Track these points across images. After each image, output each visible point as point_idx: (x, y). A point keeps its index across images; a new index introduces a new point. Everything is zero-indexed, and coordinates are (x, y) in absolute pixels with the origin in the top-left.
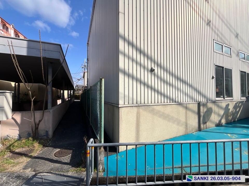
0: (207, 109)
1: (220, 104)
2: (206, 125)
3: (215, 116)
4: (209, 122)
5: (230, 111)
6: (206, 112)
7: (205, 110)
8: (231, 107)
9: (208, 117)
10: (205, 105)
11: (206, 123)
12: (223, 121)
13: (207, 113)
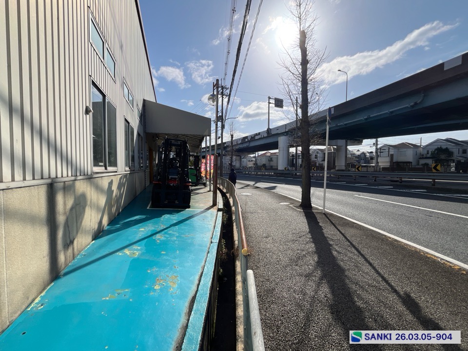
0: (75, 198)
1: (99, 182)
2: (73, 249)
3: (91, 215)
4: (79, 235)
5: (114, 194)
6: (72, 209)
7: (70, 202)
8: (115, 188)
9: (77, 223)
10: (68, 188)
11: (72, 242)
12: (105, 220)
13: (74, 211)
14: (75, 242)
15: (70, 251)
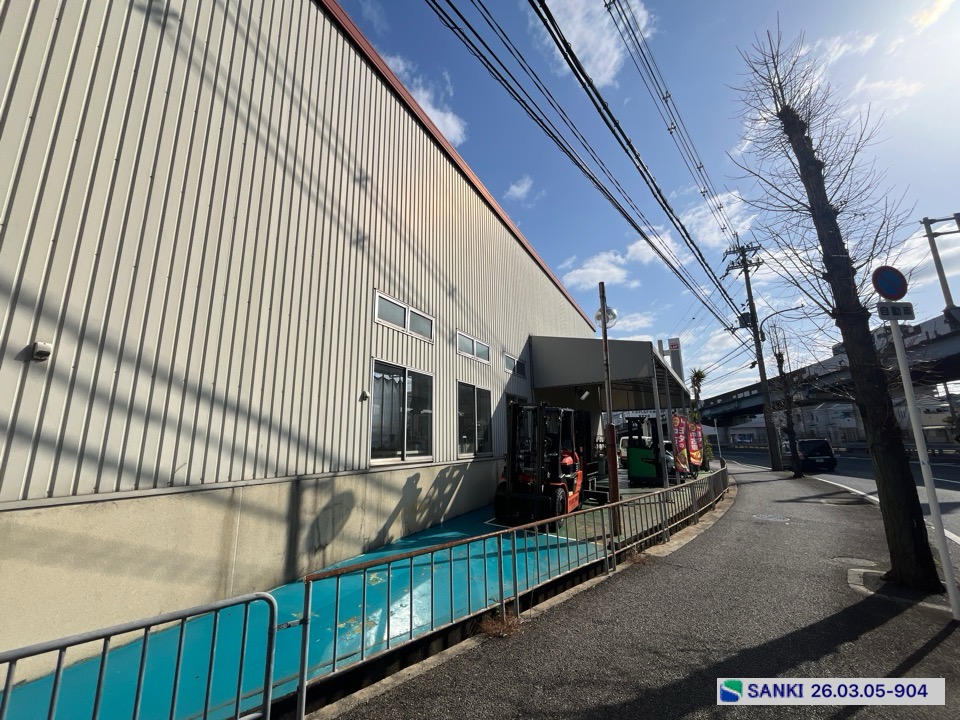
0: (333, 497)
1: (386, 477)
2: (324, 556)
3: (363, 520)
4: (335, 540)
5: (423, 494)
6: (326, 509)
7: (324, 500)
8: (425, 485)
9: (333, 525)
10: (319, 486)
11: (323, 547)
12: (396, 531)
13: (330, 511)
14: (329, 549)
15: (318, 557)
